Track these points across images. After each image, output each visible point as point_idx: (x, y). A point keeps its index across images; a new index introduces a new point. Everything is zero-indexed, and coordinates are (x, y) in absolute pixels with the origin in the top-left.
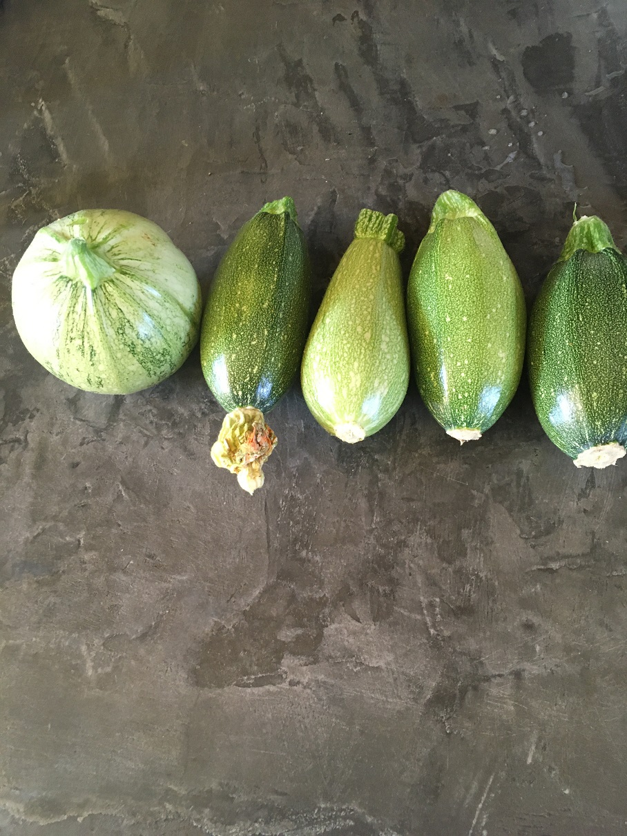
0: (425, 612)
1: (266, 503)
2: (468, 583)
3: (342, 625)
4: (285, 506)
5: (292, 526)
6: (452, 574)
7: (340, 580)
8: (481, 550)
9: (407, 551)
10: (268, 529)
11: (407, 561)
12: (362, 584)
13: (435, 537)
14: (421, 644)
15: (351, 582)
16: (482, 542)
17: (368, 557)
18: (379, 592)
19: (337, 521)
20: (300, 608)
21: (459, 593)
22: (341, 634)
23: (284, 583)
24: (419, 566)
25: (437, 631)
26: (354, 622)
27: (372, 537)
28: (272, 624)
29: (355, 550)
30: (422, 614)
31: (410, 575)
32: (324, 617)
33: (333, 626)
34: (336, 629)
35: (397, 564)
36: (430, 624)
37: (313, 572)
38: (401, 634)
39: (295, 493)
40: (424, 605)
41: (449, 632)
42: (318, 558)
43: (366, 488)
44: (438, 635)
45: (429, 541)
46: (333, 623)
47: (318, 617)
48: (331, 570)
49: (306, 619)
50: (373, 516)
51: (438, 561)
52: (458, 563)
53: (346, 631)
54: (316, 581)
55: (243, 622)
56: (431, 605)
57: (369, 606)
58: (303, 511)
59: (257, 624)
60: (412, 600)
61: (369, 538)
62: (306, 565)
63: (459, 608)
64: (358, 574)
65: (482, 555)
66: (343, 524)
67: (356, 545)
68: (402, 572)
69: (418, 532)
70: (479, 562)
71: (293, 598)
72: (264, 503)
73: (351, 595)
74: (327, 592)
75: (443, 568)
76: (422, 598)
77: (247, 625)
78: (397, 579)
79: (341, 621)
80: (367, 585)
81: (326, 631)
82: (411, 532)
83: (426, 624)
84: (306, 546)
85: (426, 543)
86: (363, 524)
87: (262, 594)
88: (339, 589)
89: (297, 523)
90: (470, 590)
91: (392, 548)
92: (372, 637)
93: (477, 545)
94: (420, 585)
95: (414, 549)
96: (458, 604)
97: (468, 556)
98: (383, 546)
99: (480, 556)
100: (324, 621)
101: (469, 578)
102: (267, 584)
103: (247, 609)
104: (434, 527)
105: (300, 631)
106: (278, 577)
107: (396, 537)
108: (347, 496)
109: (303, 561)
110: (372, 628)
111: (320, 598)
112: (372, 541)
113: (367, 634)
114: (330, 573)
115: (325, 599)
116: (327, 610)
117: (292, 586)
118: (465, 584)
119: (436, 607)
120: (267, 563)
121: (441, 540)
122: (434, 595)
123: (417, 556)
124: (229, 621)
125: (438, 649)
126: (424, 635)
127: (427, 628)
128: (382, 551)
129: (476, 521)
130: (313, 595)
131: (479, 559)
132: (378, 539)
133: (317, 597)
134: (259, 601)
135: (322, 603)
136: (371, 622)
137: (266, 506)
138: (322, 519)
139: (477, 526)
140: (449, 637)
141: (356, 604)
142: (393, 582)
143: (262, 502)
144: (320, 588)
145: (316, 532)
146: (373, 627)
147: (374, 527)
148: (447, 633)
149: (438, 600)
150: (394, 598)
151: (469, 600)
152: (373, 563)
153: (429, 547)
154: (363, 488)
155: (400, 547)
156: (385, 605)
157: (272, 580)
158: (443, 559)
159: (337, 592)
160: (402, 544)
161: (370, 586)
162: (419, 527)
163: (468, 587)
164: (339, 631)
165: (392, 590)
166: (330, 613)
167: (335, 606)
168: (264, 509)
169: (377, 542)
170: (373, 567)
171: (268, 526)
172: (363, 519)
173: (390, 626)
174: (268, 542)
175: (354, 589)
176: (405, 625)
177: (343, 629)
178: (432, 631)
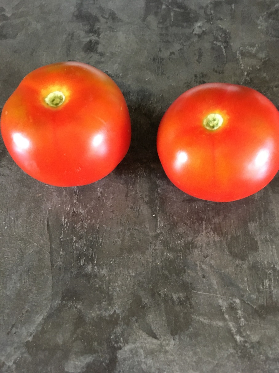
0: (227, 317)
1: (48, 222)
2: (266, 279)
3: (138, 344)
4: (67, 223)
5: (76, 242)
6: (247, 271)
7: (130, 292)
8: (272, 241)
9: (196, 252)
10: (51, 248)
11: (198, 263)
12: (153, 294)
13: (222, 235)
14: (228, 356)
15: (142, 293)
16: (271, 234)
17: (156, 264)
18: (173, 301)
19: (121, 231)
20: (88, 331)
21: (259, 291)
22: (137, 355)
23: (70, 303)
24: (211, 267)
25: (243, 337)
26: (150, 339)
27: (158, 242)
28: (59, 354)
29: (142, 258)
30: (224, 320)
31: (204, 277)
32: (116, 337)
33: (127, 347)
34: (131, 351)
35: (188, 267)
36: (234, 330)
37: (100, 288)
38: (204, 346)
39: (77, 209)
40: (224, 309)
41: (257, 337)
42: (104, 272)
43: (146, 196)
44: (245, 342)
45: (217, 239)
46: (127, 343)
47: (110, 338)
48: (120, 283)
49: (96, 344)
50: (157, 221)
51: (230, 258)
52: (250, 258)
53: (142, 351)
54: (104, 297)
55: (25, 355)
56: (232, 308)
57: (164, 318)
58: (86, 225)
59: (41, 356)
60: (211, 304)
61: (155, 244)
62: (92, 281)
63: (262, 307)
64: (149, 284)
65: (274, 247)
66: (128, 234)
67: (143, 253)
68: (194, 275)
69: (204, 232)
70: (273, 255)
71: (80, 320)
72: (46, 222)
73: (144, 307)
74: (117, 309)
75: (237, 266)
76: (220, 301)
77: (30, 359)
78: (191, 284)
79: (136, 340)
80: (160, 294)
81: (120, 355)
82: (197, 232)
83: (229, 331)
84: (90, 260)
85: (214, 241)
86: (148, 230)
87: (46, 320)
88: (129, 302)
89: (81, 237)
90: (270, 285)
91: (180, 251)
92: (172, 355)
93: (266, 237)
94: (216, 287)
95: (203, 249)
96: (260, 302)
97: (260, 249)
98: (171, 250)
99: (272, 248)
100: (117, 342)
101: (266, 273)
102: (51, 308)
103: (30, 339)
104: (220, 224)
105: (89, 359)
106: (63, 298)
107: (183, 240)
108: (128, 206)
109: (88, 277)
110: (171, 344)
111: (110, 316)
112: (159, 247)
113: (166, 352)
114: (119, 287)
115: (115, 316)
116: (118, 330)
117: (79, 307)
118: (263, 280)
119: (238, 309)
120: (50, 283)
121: (229, 237)
122: (233, 295)
123: (207, 256)
124: (9, 356)
125: (249, 359)
126: (231, 344)
127: (232, 335)
128: (170, 255)
129: (260, 214)
130: (101, 314)
131: (272, 251)
132: (165, 243)
133: (107, 315)
134: (43, 328)
135: (113, 321)
136: (169, 337)
137: (48, 224)
138: (106, 231)
139: (263, 218)
140: (258, 342)
141: (151, 317)
142: (187, 288)
143: (44, 222)
144: (110, 304)
145: (101, 245)
146: (172, 342)
147: (159, 232)
148: (255, 338)
149: (238, 301)
150: (190, 305)
151: (271, 297)
152: (162, 269)
153: (218, 245)
154: (144, 196)
155: (189, 249)
156: (182, 314)
157: (57, 302)
158: (235, 256)
159: (128, 307)
160: (190, 246)
161: (162, 295)
162: (204, 226)
163: (267, 283)
164: (134, 352)
165: (187, 296)
166: (122, 332)
167: (128, 323)
168: (46, 228)
169: (164, 246)
170: (163, 274)
171: (51, 245)
172: (148, 226)
173: (191, 339)
174: (52, 262)
175: (146, 300)
176: (207, 335)
177: (138, 350)
178: (238, 338)
